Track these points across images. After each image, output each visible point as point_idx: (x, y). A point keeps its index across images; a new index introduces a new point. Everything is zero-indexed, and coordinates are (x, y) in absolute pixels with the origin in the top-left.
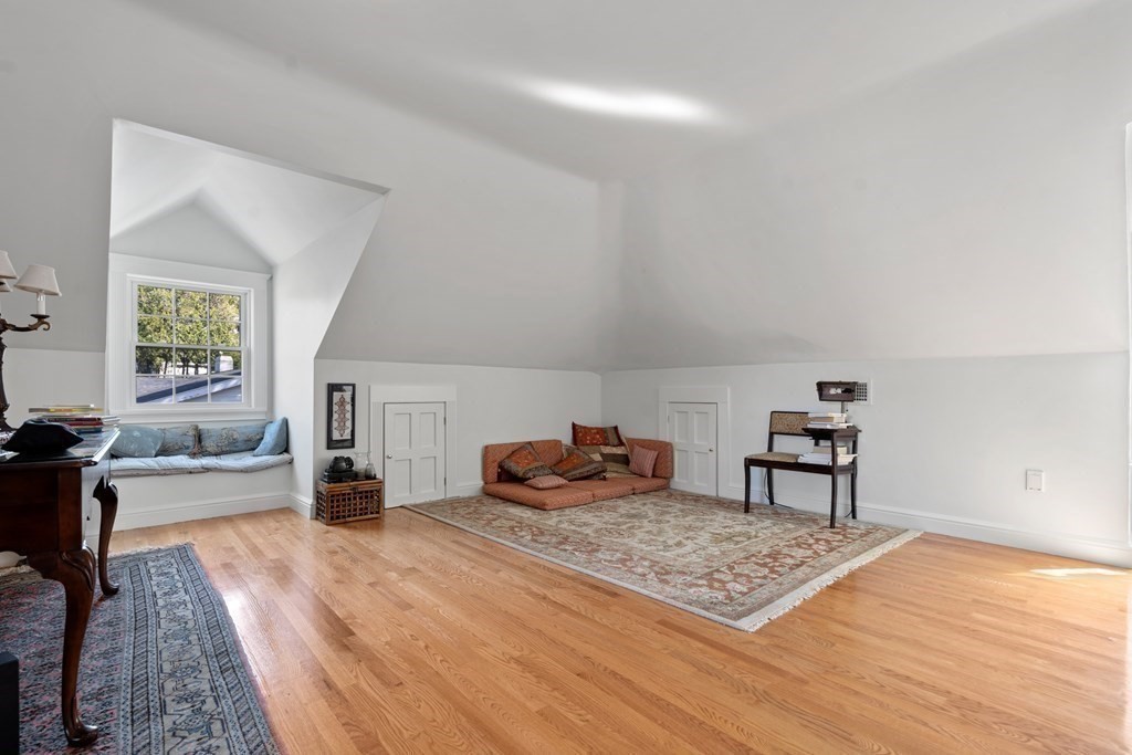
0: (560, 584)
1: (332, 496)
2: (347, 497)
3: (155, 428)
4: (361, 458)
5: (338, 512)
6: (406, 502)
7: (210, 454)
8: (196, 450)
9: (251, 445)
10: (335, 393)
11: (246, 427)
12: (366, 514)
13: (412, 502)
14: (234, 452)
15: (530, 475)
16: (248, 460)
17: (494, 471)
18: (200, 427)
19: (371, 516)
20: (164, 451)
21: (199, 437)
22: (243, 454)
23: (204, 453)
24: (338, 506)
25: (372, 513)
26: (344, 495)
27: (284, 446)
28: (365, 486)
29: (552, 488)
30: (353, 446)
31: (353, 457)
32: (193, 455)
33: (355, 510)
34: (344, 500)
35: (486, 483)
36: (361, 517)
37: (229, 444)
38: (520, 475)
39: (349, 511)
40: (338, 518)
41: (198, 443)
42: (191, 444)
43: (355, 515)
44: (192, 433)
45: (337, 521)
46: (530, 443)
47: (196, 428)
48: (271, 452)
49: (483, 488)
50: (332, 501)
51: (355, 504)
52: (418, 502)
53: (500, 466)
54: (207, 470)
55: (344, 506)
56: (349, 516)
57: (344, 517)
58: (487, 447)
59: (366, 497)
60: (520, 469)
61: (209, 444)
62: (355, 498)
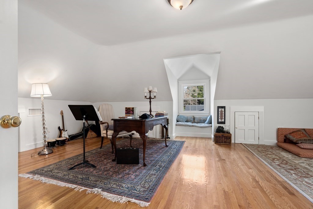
0: (270, 181)
1: (216, 136)
2: (220, 137)
3: (186, 116)
4: (226, 127)
5: (218, 141)
6: (243, 143)
7: (196, 123)
8: (193, 121)
9: (204, 121)
10: (219, 109)
11: (204, 117)
12: (226, 143)
13: (245, 143)
14: (201, 123)
15: (300, 142)
16: (203, 125)
17: (282, 138)
18: (195, 116)
19: (228, 144)
20: (187, 121)
21: (194, 119)
22: (202, 123)
23: (194, 122)
24: (218, 139)
25: (228, 143)
26: (219, 136)
27: (210, 122)
28: (226, 135)
29: (308, 149)
30: (225, 124)
31: (224, 127)
32: (193, 123)
33: (223, 141)
34: (219, 138)
35: (278, 142)
36: (224, 144)
37: (200, 121)
38: (295, 141)
39: (221, 141)
40: (218, 142)
41: (194, 120)
42: (192, 120)
43: (223, 143)
44: (193, 118)
45: (218, 143)
46: (304, 129)
47: (194, 117)
48: (208, 123)
49: (277, 143)
50: (216, 138)
51: (223, 140)
52: (247, 143)
53: (285, 136)
54: (193, 126)
55: (220, 139)
56: (221, 143)
57: (219, 142)
58: (279, 129)
59: (226, 138)
60: (294, 139)
61: (196, 120)
62: (223, 138)
